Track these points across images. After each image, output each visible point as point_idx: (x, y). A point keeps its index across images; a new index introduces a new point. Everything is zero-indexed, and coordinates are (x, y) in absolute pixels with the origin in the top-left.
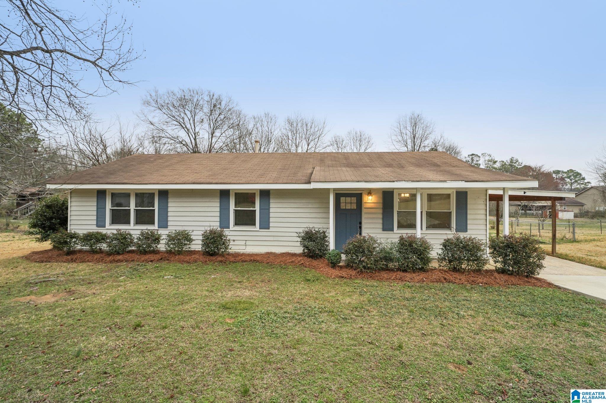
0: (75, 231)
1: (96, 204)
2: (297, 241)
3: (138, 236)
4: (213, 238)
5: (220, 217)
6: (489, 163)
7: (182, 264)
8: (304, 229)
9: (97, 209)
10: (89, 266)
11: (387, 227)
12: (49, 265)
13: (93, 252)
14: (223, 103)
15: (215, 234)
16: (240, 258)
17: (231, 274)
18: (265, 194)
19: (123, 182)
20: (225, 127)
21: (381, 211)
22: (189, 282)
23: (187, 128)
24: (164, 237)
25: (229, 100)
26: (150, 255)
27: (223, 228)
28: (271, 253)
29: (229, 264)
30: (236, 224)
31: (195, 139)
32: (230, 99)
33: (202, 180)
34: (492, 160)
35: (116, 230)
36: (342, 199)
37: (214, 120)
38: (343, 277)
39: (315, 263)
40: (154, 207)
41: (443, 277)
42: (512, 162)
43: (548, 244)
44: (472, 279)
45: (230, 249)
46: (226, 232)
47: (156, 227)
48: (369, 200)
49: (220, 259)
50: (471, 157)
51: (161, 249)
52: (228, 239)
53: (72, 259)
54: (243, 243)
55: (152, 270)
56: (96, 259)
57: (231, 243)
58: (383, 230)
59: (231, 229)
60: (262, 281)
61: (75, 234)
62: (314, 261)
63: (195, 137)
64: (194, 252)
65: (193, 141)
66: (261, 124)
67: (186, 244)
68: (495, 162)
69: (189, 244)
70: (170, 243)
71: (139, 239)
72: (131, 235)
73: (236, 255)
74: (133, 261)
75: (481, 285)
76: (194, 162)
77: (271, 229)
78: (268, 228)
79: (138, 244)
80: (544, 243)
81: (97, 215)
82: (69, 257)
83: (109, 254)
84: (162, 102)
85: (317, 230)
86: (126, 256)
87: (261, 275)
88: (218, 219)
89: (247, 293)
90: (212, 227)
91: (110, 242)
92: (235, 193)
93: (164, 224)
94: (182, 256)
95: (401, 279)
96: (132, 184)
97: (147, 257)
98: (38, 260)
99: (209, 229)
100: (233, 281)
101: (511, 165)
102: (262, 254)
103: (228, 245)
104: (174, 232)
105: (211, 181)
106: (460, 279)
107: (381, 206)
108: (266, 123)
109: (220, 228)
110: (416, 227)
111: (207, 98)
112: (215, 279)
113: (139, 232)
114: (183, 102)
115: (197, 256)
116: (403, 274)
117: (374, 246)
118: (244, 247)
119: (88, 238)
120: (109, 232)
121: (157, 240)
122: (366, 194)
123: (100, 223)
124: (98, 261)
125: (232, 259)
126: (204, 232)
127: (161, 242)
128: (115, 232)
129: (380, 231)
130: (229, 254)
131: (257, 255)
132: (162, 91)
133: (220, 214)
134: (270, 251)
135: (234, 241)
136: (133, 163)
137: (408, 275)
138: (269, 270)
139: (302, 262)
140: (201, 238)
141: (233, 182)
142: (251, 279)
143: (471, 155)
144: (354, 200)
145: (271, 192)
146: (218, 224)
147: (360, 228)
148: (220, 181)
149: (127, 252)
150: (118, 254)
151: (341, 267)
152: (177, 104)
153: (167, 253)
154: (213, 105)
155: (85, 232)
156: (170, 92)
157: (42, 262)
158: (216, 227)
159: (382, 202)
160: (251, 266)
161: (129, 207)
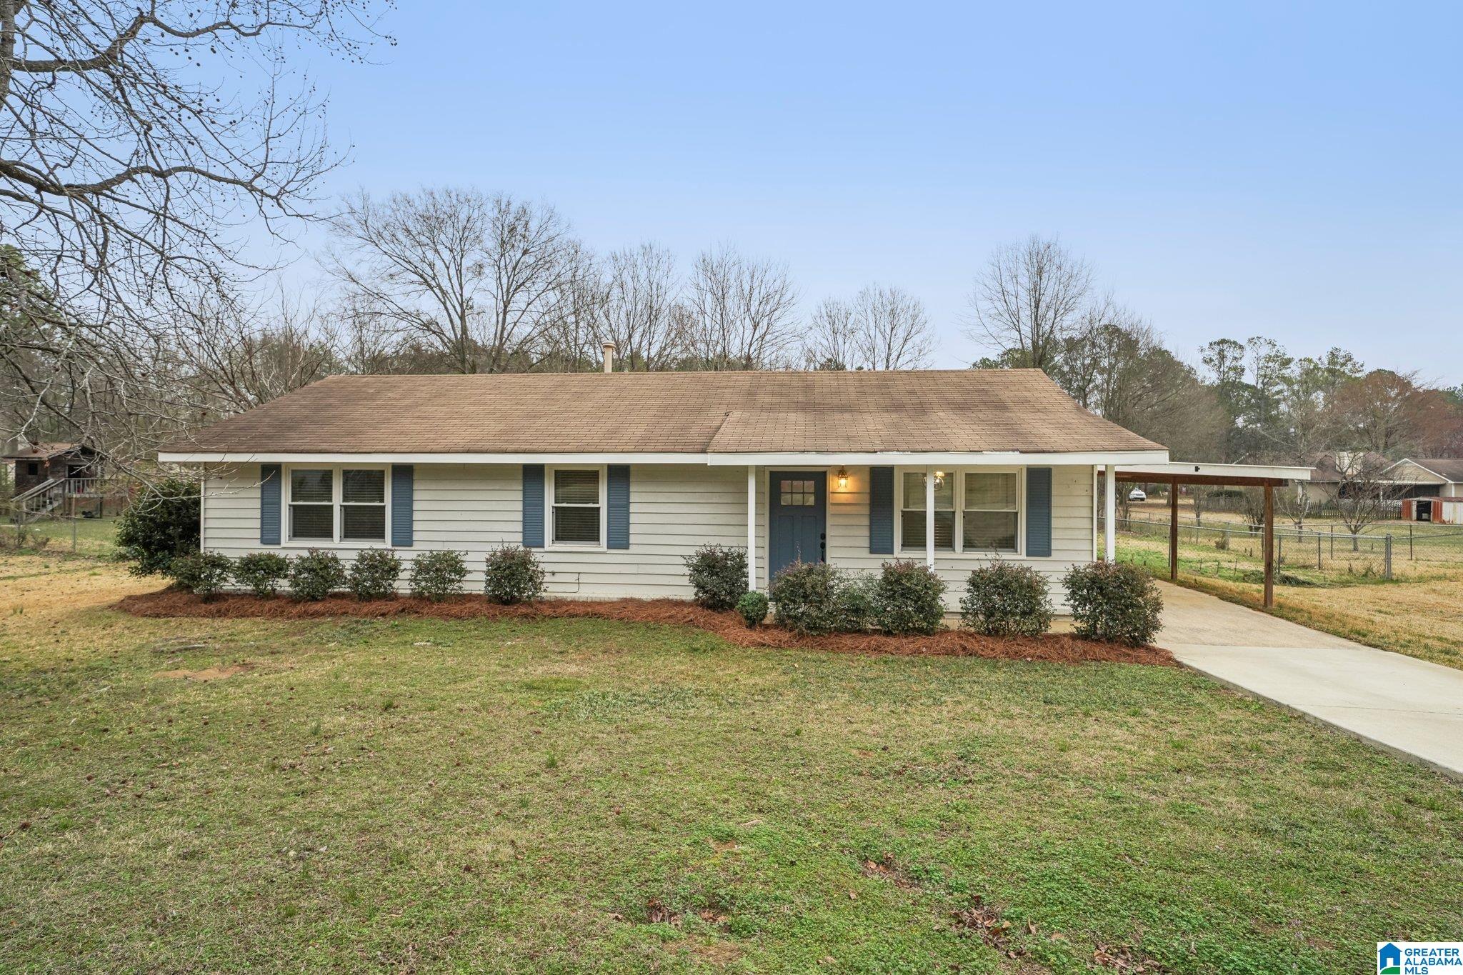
0: (221, 551)
1: (259, 495)
2: (684, 575)
3: (354, 562)
4: (509, 567)
5: (524, 522)
6: (1270, 364)
7: (446, 620)
8: (698, 548)
9: (262, 504)
10: (255, 623)
11: (880, 545)
12: (173, 622)
13: (262, 596)
14: (533, 226)
15: (513, 558)
16: (565, 608)
17: (545, 639)
18: (620, 474)
19: (320, 448)
20: (540, 285)
21: (866, 510)
22: (463, 651)
23: (440, 289)
24: (406, 565)
25: (548, 215)
26: (378, 603)
27: (530, 547)
28: (632, 600)
29: (543, 620)
30: (559, 537)
31: (462, 318)
32: (552, 211)
33: (487, 445)
34: (1277, 356)
35: (309, 549)
36: (785, 485)
37: (510, 269)
38: (764, 645)
39: (717, 618)
40: (382, 501)
41: (961, 645)
42: (1335, 363)
43: (1319, 586)
44: (1015, 648)
45: (545, 591)
46: (537, 555)
47: (387, 543)
48: (842, 487)
49: (523, 610)
50: (1217, 348)
51: (401, 591)
52: (539, 569)
53: (219, 611)
54: (573, 578)
55: (387, 632)
56: (270, 610)
57: (546, 579)
58: (871, 552)
59: (547, 548)
60: (605, 652)
61: (221, 558)
62: (716, 615)
63: (463, 312)
64: (470, 598)
65: (457, 322)
66: (631, 273)
67: (452, 581)
68: (1287, 362)
69: (459, 581)
70: (419, 577)
71: (356, 569)
72: (335, 560)
73: (558, 604)
74: (345, 613)
75: (1029, 659)
76: (465, 398)
77: (633, 549)
78: (626, 546)
79: (355, 579)
80: (1309, 584)
81: (262, 518)
82: (213, 607)
83: (294, 600)
84: (379, 225)
85: (725, 550)
86: (331, 604)
87: (604, 640)
88: (519, 527)
89: (573, 669)
90: (506, 545)
91: (294, 576)
92: (556, 472)
93: (404, 538)
94: (446, 606)
95: (878, 650)
96: (338, 452)
97: (373, 606)
98: (148, 613)
99: (500, 548)
100: (548, 651)
101: (1332, 372)
102: (612, 603)
103: (541, 583)
104: (428, 554)
105: (504, 447)
106: (993, 650)
107: (866, 499)
108: (645, 269)
109: (524, 546)
110: (925, 546)
111: (492, 213)
112: (513, 647)
113: (354, 555)
114: (433, 223)
115: (476, 605)
116: (882, 639)
117: (832, 583)
118: (575, 587)
119: (250, 566)
120: (292, 555)
121: (393, 570)
122: (834, 474)
123: (269, 534)
124: (273, 614)
125: (549, 611)
126: (491, 556)
127: (401, 575)
128: (306, 554)
129: (866, 553)
130: (542, 602)
131: (600, 603)
132: (379, 197)
133: (524, 517)
134: (628, 596)
135: (553, 573)
136: (331, 400)
137: (893, 642)
138: (621, 632)
139: (692, 616)
140: (484, 567)
141: (549, 448)
142: (583, 648)
143: (1219, 344)
144: (809, 486)
145: (632, 469)
146: (519, 537)
147: (823, 546)
148: (523, 447)
149: (331, 596)
150: (314, 599)
151: (767, 627)
152: (415, 227)
153: (414, 598)
154: (506, 230)
155: (244, 554)
156: (399, 198)
157: (158, 616)
158: (516, 545)
159: (868, 491)
160: (586, 625)
161: (330, 500)
